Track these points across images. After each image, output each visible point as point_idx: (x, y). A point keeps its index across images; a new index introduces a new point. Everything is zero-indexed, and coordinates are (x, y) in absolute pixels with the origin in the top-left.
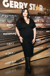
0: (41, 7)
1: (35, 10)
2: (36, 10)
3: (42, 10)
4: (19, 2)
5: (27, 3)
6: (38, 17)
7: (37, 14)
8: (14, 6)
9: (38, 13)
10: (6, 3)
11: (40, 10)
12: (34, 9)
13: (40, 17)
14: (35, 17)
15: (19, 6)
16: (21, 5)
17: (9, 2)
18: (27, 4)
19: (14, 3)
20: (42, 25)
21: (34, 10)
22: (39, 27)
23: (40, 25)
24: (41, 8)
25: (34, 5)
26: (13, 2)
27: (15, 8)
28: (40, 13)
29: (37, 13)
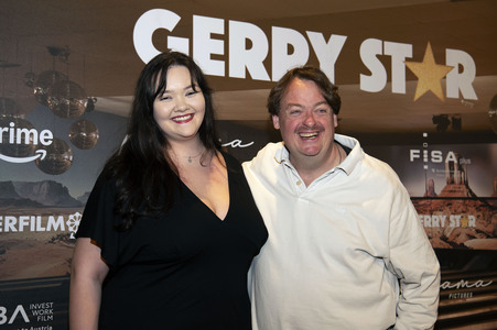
0: (461, 69)
2: (420, 92)
5: (344, 38)
6: (437, 155)
7: (430, 124)
8: (225, 58)
9: (436, 119)
10: (160, 39)
11: (452, 94)
13: (452, 156)
14: (413, 154)
15: (268, 63)
16: (290, 50)
18: (338, 41)
20: (472, 221)
21: (403, 91)
22: (444, 238)
23: (455, 221)
25: (400, 51)
27: (232, 74)
28: (457, 122)
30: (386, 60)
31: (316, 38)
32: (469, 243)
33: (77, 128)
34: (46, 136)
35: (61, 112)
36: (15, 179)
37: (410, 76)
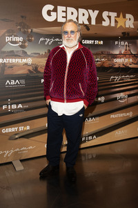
0: (130, 19)
1: (116, 25)
2: (118, 26)
3: (132, 26)
4: (79, 9)
6: (122, 43)
7: (121, 34)
8: (66, 17)
9: (123, 33)
10: (49, 13)
11: (127, 26)
12: (113, 24)
13: (126, 43)
14: (116, 43)
15: (77, 18)
16: (84, 15)
17: (55, 10)
18: (97, 12)
19: (66, 12)
20: (131, 60)
22: (123, 65)
23: (127, 60)
24: (129, 22)
25: (113, 15)
26: (64, 9)
28: (128, 34)
29: (119, 33)
30: (109, 17)
31: (90, 11)
32: (130, 66)
33: (28, 37)
34: (21, 39)
35: (24, 32)
36: (14, 50)
37: (116, 21)
